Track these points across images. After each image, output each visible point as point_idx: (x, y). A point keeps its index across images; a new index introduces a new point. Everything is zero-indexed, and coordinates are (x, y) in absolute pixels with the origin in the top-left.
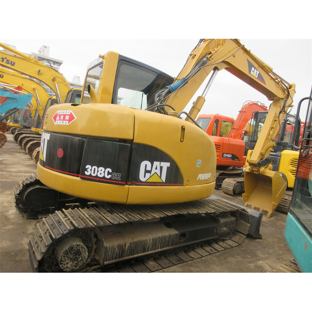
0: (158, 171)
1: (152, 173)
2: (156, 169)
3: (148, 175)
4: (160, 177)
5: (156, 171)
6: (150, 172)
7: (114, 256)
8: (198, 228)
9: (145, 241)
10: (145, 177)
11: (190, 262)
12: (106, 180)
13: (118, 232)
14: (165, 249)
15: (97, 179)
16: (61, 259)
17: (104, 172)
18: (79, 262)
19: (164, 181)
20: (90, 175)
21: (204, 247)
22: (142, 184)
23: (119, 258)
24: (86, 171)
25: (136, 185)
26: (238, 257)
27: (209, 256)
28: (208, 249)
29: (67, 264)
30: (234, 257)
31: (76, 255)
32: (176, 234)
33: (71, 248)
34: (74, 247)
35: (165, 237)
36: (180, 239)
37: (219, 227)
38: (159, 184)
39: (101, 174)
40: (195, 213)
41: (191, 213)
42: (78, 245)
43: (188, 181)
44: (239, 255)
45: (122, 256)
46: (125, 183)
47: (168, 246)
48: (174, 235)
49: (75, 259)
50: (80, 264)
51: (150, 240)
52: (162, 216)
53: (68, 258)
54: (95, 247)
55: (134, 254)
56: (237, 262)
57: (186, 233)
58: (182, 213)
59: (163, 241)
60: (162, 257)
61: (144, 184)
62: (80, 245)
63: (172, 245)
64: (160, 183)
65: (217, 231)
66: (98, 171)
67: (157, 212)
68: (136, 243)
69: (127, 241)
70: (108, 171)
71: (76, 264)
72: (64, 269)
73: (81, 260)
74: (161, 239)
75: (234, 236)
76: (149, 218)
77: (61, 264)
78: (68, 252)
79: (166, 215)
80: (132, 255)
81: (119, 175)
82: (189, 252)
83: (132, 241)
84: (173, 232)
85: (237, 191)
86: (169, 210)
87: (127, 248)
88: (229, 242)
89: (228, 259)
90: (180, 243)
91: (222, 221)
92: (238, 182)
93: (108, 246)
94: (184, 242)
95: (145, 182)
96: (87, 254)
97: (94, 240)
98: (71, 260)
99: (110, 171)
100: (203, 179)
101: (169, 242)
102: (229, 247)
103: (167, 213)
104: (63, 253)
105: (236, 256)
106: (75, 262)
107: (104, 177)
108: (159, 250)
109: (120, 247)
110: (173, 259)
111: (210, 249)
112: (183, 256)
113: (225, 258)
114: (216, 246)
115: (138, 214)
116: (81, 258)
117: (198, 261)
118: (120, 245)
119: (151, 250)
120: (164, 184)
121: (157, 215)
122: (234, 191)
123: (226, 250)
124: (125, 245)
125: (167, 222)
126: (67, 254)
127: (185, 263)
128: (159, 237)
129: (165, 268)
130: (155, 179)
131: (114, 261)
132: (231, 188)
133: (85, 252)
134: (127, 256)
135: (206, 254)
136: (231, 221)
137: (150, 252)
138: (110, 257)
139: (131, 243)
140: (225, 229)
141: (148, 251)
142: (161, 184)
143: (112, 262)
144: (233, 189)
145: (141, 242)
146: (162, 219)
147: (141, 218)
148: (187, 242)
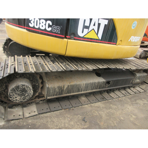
0: (96, 28)
1: (90, 29)
2: (94, 25)
3: (86, 31)
4: (97, 34)
5: (94, 27)
6: (88, 27)
7: (55, 93)
8: (120, 79)
9: (80, 85)
10: (83, 32)
11: (111, 100)
12: (47, 33)
13: (60, 77)
14: (94, 90)
15: (40, 31)
16: (10, 94)
17: (45, 25)
18: (26, 96)
19: (100, 39)
20: (34, 27)
21: (121, 90)
22: (80, 39)
23: (59, 95)
24: (30, 23)
25: (75, 39)
26: (144, 100)
27: (124, 97)
28: (123, 92)
29: (16, 98)
30: (142, 100)
31: (22, 92)
32: (104, 82)
33: (18, 87)
34: (20, 86)
35: (95, 83)
36: (106, 85)
37: (134, 79)
38: (95, 41)
39: (42, 26)
40: (121, 68)
41: (118, 68)
42: (23, 85)
43: (121, 41)
44: (145, 99)
45: (62, 94)
46: (64, 36)
47: (97, 89)
48: (102, 82)
49: (22, 94)
50: (27, 98)
51: (83, 84)
52: (95, 68)
53: (16, 94)
54: (41, 86)
55: (71, 93)
56: (144, 104)
57: (111, 81)
58: (111, 68)
59: (94, 86)
60: (91, 95)
61: (82, 39)
62: (25, 85)
63: (99, 88)
64: (97, 39)
65: (133, 81)
66: (40, 23)
67: (91, 64)
68: (73, 86)
69: (66, 84)
70: (49, 24)
71: (23, 98)
72: (14, 101)
73: (27, 96)
74: (92, 84)
75: (142, 85)
76: (84, 69)
77: (10, 97)
78: (15, 90)
79: (98, 67)
80: (69, 93)
81: (59, 28)
82: (110, 93)
83: (69, 85)
84: (101, 80)
85: (142, 56)
86: (101, 64)
87: (65, 89)
88: (138, 88)
89: (138, 101)
90: (105, 87)
91: (138, 75)
92: (144, 51)
93: (50, 87)
94: (108, 87)
95: (83, 37)
96: (32, 92)
97: (40, 81)
98: (18, 95)
99: (51, 24)
100: (133, 41)
101: (97, 86)
102: (138, 92)
103: (99, 66)
104: (11, 90)
105: (143, 100)
106: (23, 97)
107: (45, 30)
108: (90, 91)
109: (60, 88)
110: (99, 97)
111: (125, 92)
112: (106, 95)
113: (136, 100)
114: (129, 90)
115: (75, 65)
116: (27, 94)
117: (116, 100)
118: (60, 86)
119: (84, 91)
120: (100, 41)
121: (91, 67)
122: (140, 56)
123: (136, 94)
124: (64, 87)
125: (98, 73)
126: (14, 91)
127: (107, 101)
128: (91, 83)
129: (92, 103)
130: (92, 35)
131: (55, 97)
132: (139, 54)
133: (30, 90)
134: (65, 94)
135: (122, 95)
136: (143, 76)
137: (83, 92)
138: (52, 94)
139: (68, 86)
140: (138, 80)
141: (81, 91)
142: (97, 41)
143: (53, 97)
144: (140, 55)
145: (76, 85)
146: (94, 70)
147: (77, 68)
148: (110, 87)
